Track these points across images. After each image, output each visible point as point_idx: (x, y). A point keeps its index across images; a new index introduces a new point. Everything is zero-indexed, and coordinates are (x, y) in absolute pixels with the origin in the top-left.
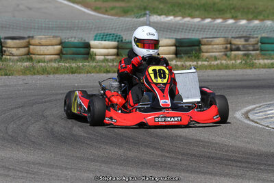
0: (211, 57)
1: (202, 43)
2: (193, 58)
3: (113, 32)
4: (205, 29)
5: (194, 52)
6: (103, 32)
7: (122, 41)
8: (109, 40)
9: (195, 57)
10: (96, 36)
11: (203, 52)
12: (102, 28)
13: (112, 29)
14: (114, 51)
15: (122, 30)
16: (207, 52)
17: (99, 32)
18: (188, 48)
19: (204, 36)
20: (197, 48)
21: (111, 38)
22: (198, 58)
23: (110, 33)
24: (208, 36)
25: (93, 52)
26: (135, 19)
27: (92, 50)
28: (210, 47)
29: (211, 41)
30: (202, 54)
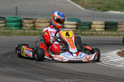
0: (122, 30)
1: (118, 24)
2: (113, 31)
3: (76, 18)
4: (120, 17)
5: (114, 28)
6: (71, 17)
7: (80, 22)
8: (73, 21)
9: (114, 30)
10: (68, 19)
11: (118, 28)
12: (70, 15)
13: (75, 16)
14: (75, 26)
15: (80, 17)
16: (120, 28)
17: (69, 17)
18: (111, 26)
19: (120, 21)
20: (116, 26)
21: (74, 20)
22: (116, 31)
23: (74, 18)
24: (121, 21)
25: (65, 26)
26: (101, 12)
27: (65, 25)
28: (122, 26)
29: (123, 23)
30: (118, 29)
